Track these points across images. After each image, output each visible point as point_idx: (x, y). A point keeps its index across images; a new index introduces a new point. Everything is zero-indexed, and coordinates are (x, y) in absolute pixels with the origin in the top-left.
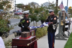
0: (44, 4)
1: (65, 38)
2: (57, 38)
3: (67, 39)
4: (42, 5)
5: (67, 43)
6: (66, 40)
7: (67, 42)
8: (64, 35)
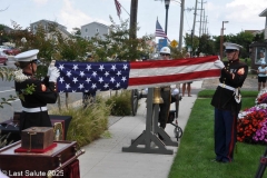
0: (86, 28)
1: (168, 148)
2: (139, 146)
3: (175, 149)
4: (79, 33)
5: (174, 165)
6: (170, 153)
7: (176, 159)
8: (164, 137)
